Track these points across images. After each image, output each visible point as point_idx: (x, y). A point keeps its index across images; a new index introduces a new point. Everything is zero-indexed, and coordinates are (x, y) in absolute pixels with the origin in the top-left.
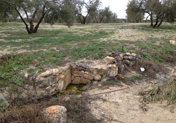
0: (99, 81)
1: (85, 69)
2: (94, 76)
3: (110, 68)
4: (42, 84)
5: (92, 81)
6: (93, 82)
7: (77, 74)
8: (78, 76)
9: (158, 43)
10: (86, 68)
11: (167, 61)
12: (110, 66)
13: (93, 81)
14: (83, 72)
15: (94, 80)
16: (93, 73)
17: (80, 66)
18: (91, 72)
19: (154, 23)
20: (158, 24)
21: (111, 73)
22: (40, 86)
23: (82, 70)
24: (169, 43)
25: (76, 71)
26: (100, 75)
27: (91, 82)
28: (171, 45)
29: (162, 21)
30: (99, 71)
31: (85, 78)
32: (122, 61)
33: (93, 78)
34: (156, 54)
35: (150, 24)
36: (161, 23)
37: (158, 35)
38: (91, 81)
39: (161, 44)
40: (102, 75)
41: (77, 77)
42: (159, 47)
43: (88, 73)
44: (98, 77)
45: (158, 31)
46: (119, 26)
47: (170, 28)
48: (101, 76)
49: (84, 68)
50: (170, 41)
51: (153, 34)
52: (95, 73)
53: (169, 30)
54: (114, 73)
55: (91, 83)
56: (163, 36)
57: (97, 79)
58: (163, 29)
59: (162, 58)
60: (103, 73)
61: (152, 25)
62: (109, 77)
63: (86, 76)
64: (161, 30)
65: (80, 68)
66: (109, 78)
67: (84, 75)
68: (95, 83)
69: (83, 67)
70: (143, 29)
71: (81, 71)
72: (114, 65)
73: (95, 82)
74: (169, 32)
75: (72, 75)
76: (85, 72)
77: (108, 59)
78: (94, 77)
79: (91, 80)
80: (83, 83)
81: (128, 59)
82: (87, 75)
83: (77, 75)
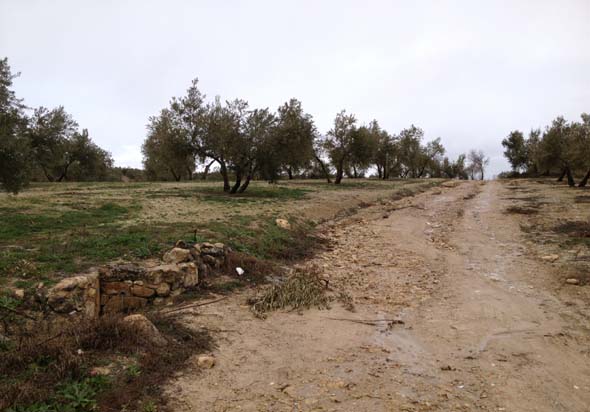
0: (166, 296)
1: (134, 275)
2: (155, 287)
3: (185, 269)
4: (64, 304)
5: (151, 299)
7: (116, 289)
8: (117, 294)
9: (255, 226)
10: (136, 273)
11: (278, 258)
12: (185, 265)
13: (154, 299)
14: (130, 281)
15: (156, 295)
16: (153, 280)
17: (123, 271)
18: (148, 279)
19: (232, 184)
20: (241, 185)
21: (187, 279)
22: (61, 308)
23: (127, 279)
24: (276, 224)
25: (112, 284)
26: (168, 283)
27: (149, 302)
28: (280, 228)
29: (249, 179)
30: (165, 275)
31: (134, 295)
32: (201, 256)
33: (153, 292)
34: (256, 246)
35: (221, 184)
36: (247, 183)
37: (249, 210)
38: (148, 300)
39: (261, 226)
40: (171, 284)
41: (114, 297)
42: (259, 232)
43: (141, 283)
44: (164, 289)
45: (245, 201)
46: (138, 190)
47: (270, 195)
49: (133, 272)
50: (278, 221)
51: (237, 209)
52: (158, 280)
53: (268, 200)
54: (192, 279)
55: (150, 304)
56: (261, 211)
57: (163, 293)
58: (256, 198)
59: (269, 252)
60: (173, 280)
61: (227, 186)
62: (184, 287)
63: (136, 289)
64: (251, 198)
65: (123, 275)
66: (184, 290)
67: (132, 288)
69: (130, 272)
70: (208, 198)
71: (126, 281)
72: (192, 264)
73: (159, 300)
74: (270, 203)
75: (102, 292)
76: (135, 282)
77: (177, 253)
78: (155, 290)
79: (148, 298)
81: (211, 254)
82: (140, 288)
83: (116, 292)
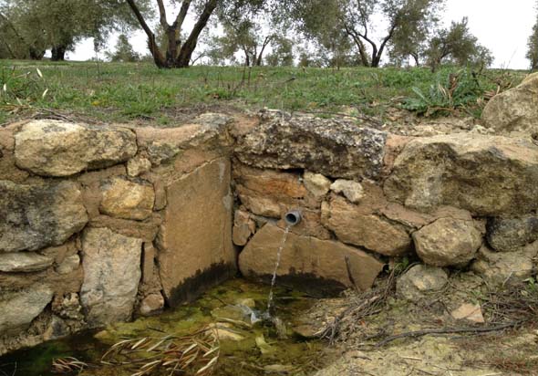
0: (458, 268)
1: (334, 157)
2: (411, 218)
5: (393, 266)
6: (398, 274)
7: (276, 200)
8: (277, 218)
13: (404, 270)
14: (320, 179)
15: (411, 255)
16: (404, 188)
25: (265, 177)
26: (477, 215)
27: (383, 274)
31: (333, 235)
33: (401, 240)
38: (380, 265)
40: (489, 221)
41: (270, 224)
44: (450, 233)
48: (481, 224)
52: (424, 191)
55: (386, 284)
57: (444, 250)
65: (300, 151)
67: (324, 206)
68: (421, 285)
69: (320, 142)
71: (308, 176)
73: (419, 281)
75: (238, 202)
76: (336, 186)
78: (410, 231)
79: (384, 258)
80: (320, 273)
82: (351, 209)
83: (275, 209)
